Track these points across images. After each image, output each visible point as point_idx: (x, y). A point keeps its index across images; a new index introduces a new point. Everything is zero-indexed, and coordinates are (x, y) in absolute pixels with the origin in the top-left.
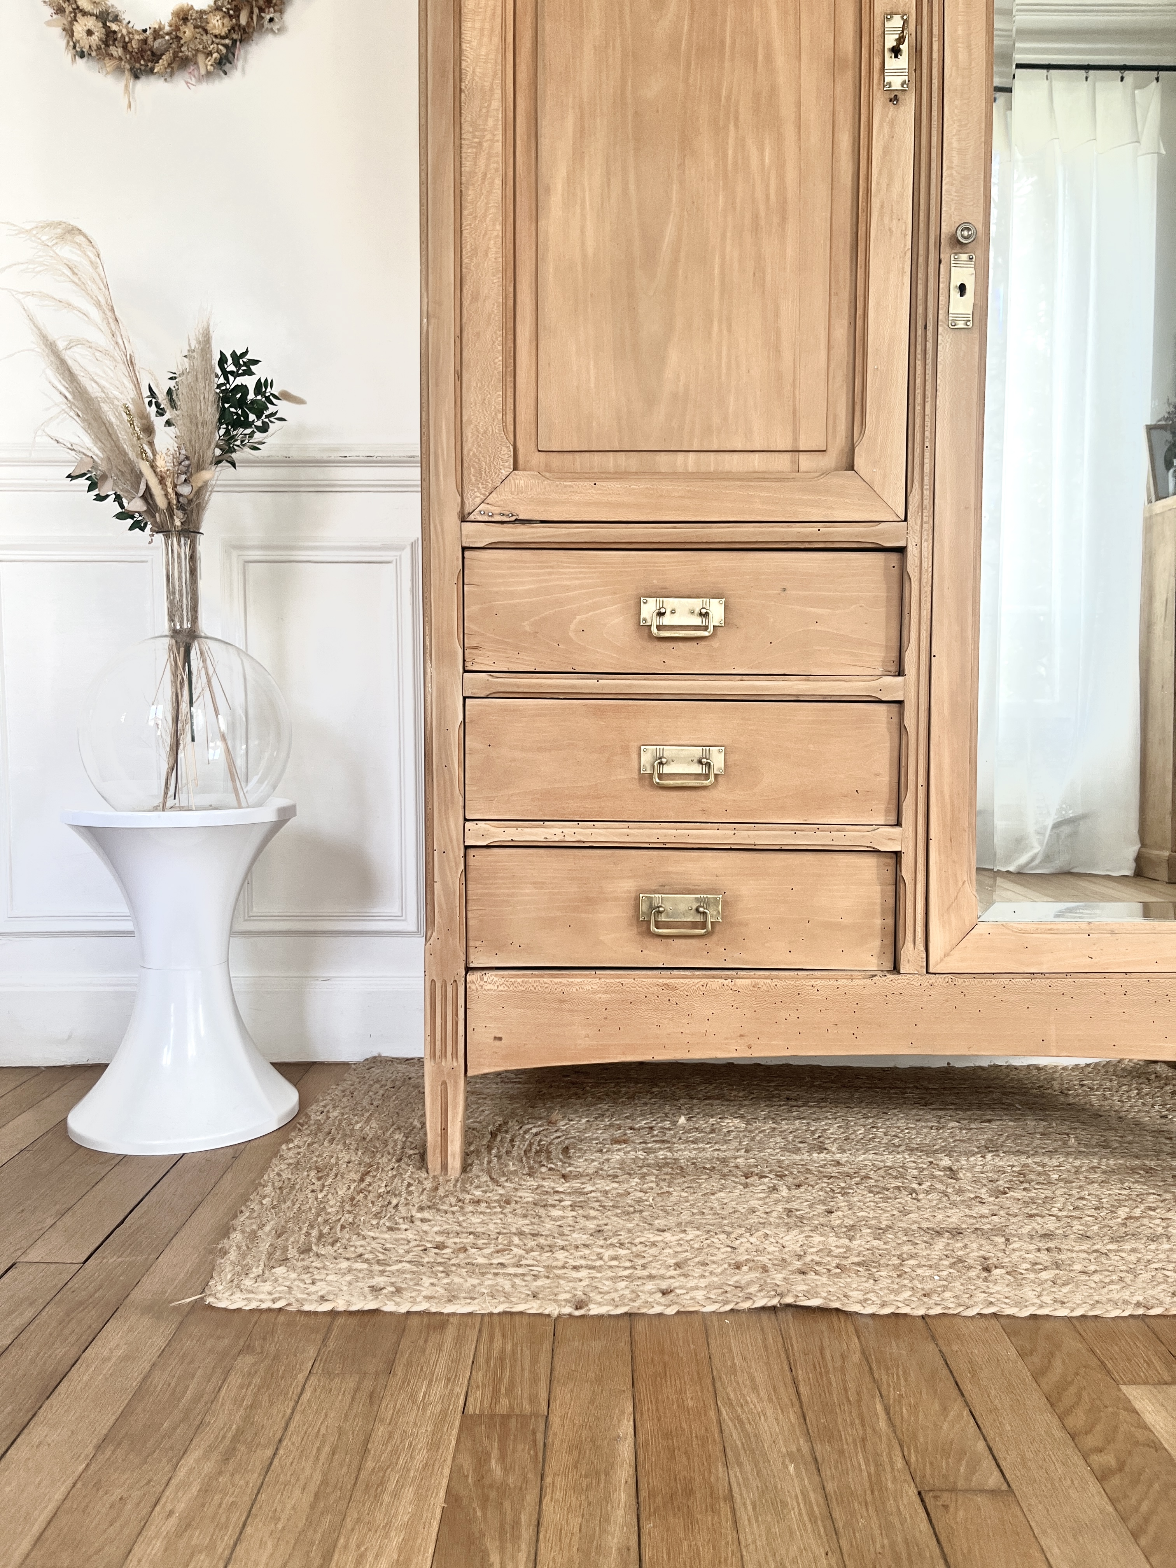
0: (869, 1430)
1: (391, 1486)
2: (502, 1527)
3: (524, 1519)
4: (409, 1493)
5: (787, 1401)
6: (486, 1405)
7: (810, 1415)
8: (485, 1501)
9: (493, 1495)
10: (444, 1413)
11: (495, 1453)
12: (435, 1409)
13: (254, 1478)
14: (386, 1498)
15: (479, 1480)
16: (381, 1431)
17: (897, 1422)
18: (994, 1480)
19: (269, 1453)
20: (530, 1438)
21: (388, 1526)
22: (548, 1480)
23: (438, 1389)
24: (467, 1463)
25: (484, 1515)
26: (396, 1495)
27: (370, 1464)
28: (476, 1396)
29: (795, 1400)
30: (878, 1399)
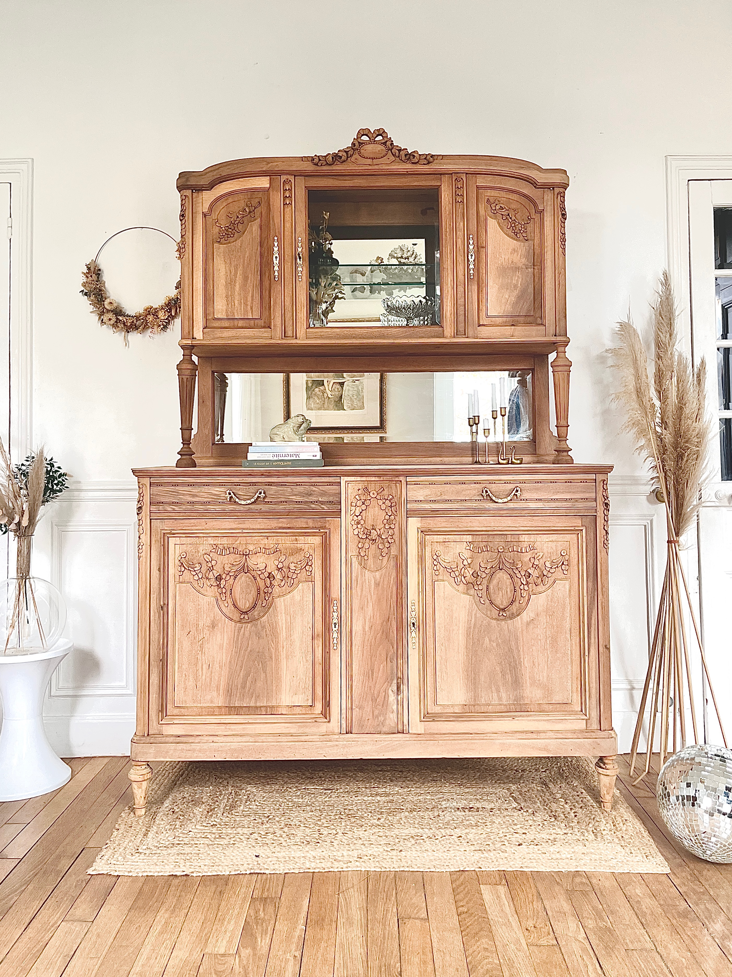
0: (388, 900)
1: (227, 920)
2: (263, 930)
3: (269, 929)
4: (233, 922)
5: (363, 891)
6: (260, 895)
7: (369, 896)
8: (257, 924)
9: (260, 921)
10: (245, 897)
11: (261, 910)
12: (242, 896)
13: (182, 919)
14: (226, 923)
15: (256, 918)
16: (223, 903)
17: (398, 898)
18: (424, 915)
19: (187, 911)
20: (274, 905)
21: (225, 932)
22: (278, 917)
23: (243, 890)
24: (252, 913)
25: (257, 927)
26: (229, 923)
27: (220, 914)
28: (256, 892)
29: (366, 892)
30: (394, 891)
